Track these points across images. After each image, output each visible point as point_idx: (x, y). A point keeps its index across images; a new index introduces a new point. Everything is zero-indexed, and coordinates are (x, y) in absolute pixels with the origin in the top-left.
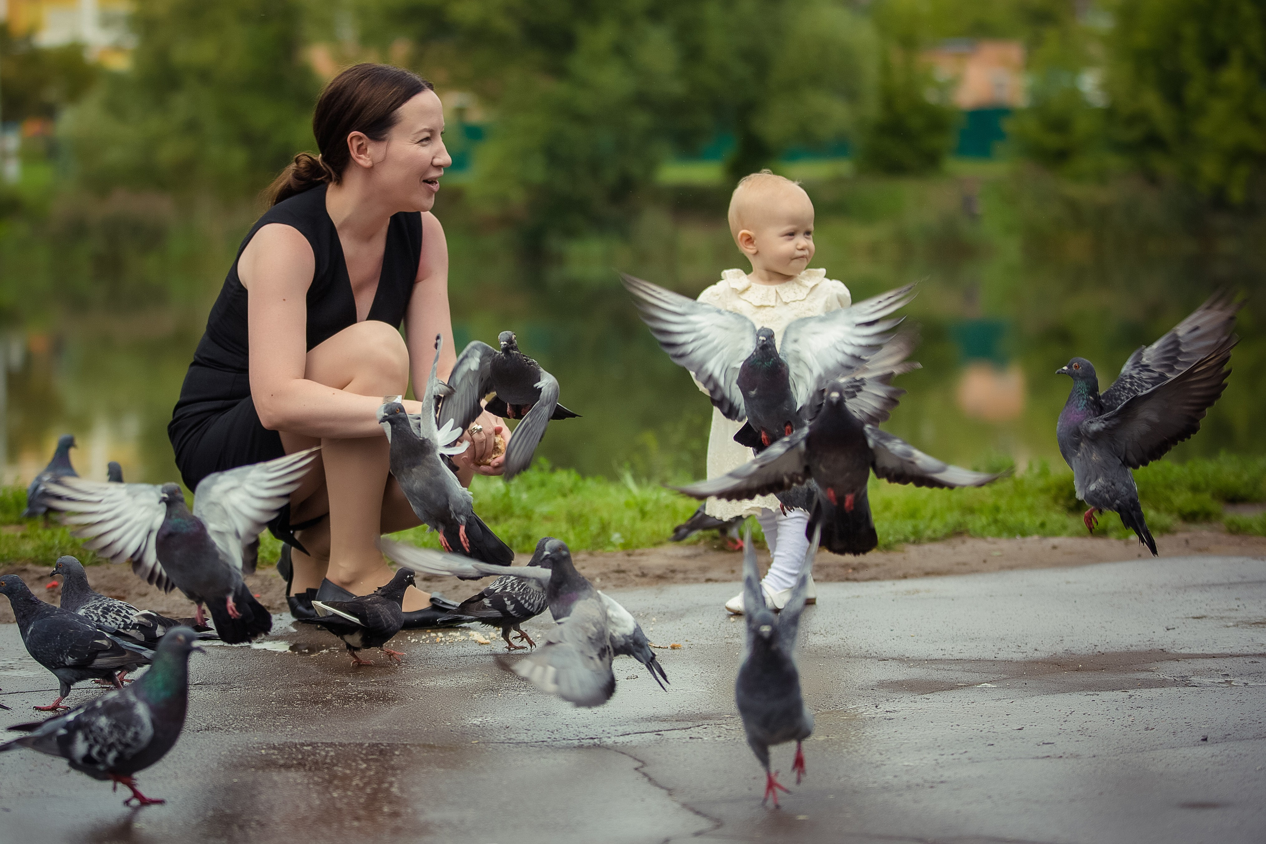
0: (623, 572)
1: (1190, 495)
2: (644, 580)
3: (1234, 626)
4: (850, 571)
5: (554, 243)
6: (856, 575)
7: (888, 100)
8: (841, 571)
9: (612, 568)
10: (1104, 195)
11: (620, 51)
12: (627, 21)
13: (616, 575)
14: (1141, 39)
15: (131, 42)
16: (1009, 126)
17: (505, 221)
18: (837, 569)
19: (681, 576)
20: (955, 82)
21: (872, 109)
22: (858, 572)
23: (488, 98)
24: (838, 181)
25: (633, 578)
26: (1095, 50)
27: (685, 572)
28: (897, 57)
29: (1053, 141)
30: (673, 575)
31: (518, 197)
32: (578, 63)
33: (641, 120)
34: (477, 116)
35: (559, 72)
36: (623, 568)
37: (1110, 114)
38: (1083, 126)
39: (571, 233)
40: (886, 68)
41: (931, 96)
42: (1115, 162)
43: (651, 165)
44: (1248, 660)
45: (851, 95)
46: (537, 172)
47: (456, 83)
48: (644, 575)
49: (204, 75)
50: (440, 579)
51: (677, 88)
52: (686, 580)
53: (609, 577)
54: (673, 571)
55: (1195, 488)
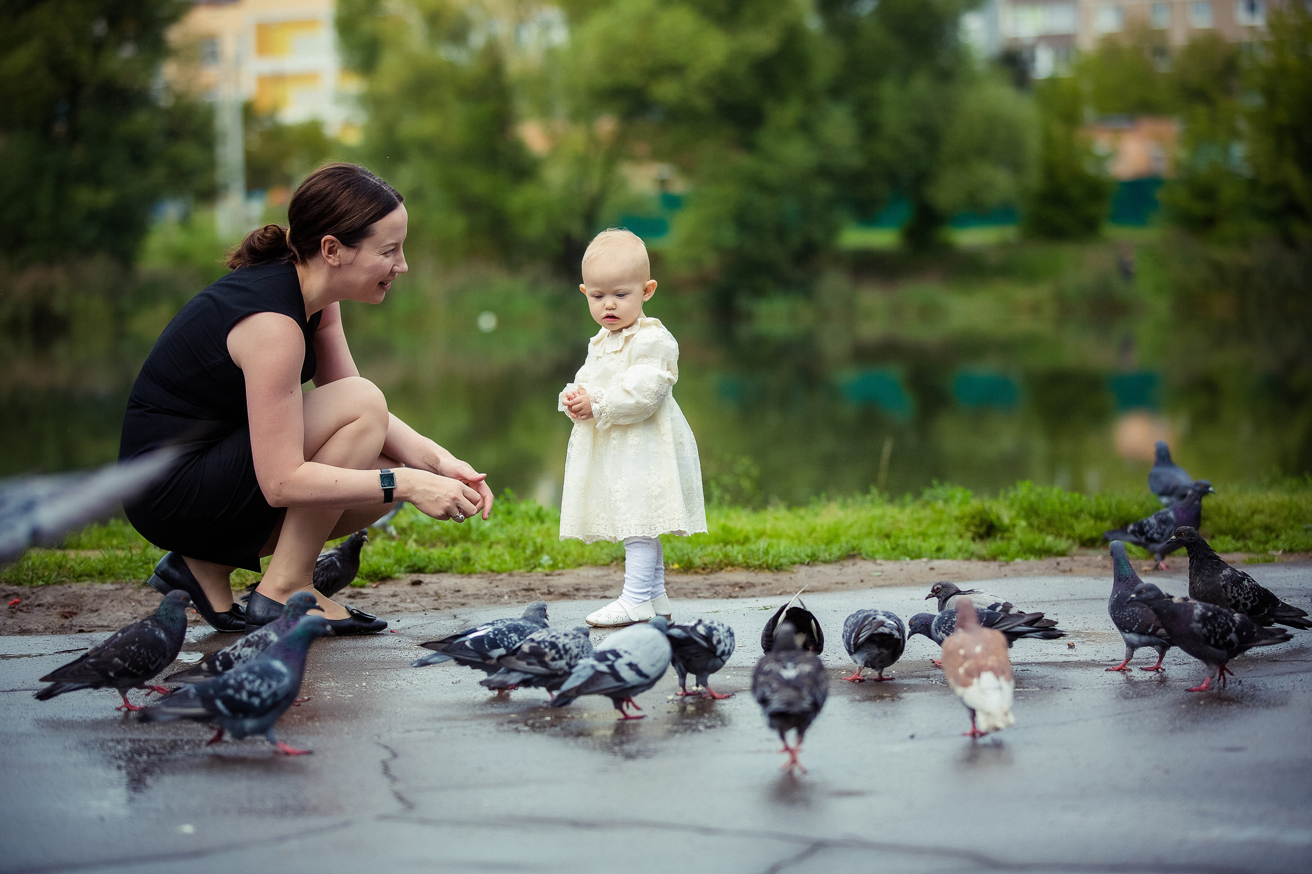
0: (533, 590)
1: (1091, 523)
2: (550, 597)
4: (737, 589)
5: (743, 302)
6: (743, 593)
7: (1050, 170)
8: (729, 590)
9: (522, 587)
10: (1245, 259)
11: (805, 127)
12: (810, 99)
13: (524, 593)
14: (1282, 116)
15: (361, 118)
16: (1160, 195)
17: (702, 281)
18: (727, 587)
19: (583, 593)
20: (1113, 155)
21: (1034, 179)
23: (686, 170)
24: (1004, 246)
25: (539, 595)
26: (1243, 125)
27: (588, 590)
28: (1058, 130)
29: (1199, 209)
30: (575, 593)
31: (711, 262)
32: (766, 138)
33: (823, 189)
34: (679, 186)
35: (749, 146)
36: (532, 587)
37: (1253, 184)
38: (1229, 194)
39: (759, 293)
40: (1048, 142)
41: (1089, 168)
42: (1257, 228)
43: (833, 230)
45: (1016, 167)
46: (729, 236)
47: (657, 156)
49: (427, 148)
50: (364, 596)
51: (854, 160)
52: (586, 597)
53: (517, 595)
54: (577, 590)
55: (1098, 517)
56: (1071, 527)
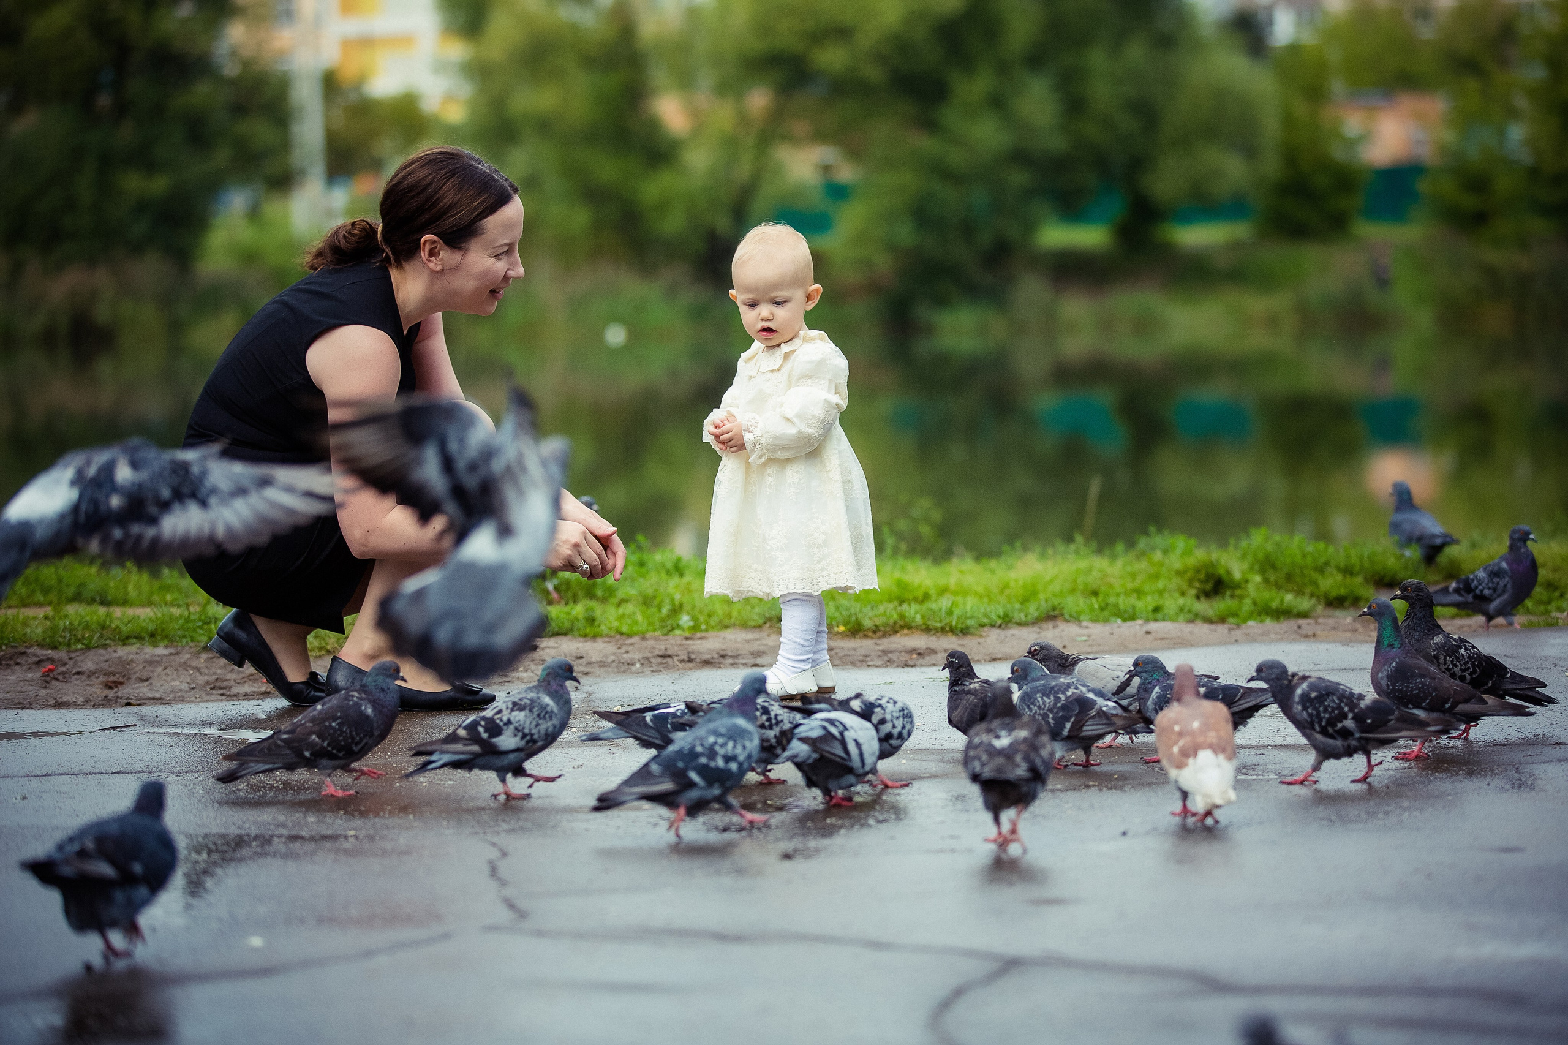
0: (670, 656)
1: (1339, 577)
2: (690, 665)
3: (1270, 716)
4: (915, 656)
5: (923, 312)
6: (921, 661)
7: (1291, 156)
8: (904, 657)
9: (657, 652)
10: (1523, 262)
11: (997, 103)
12: (1003, 69)
13: (660, 660)
15: (465, 90)
16: (1423, 186)
17: (873, 287)
18: (903, 654)
19: (730, 661)
20: (1366, 137)
21: (1271, 167)
22: (923, 658)
23: (855, 154)
24: (1236, 246)
25: (677, 663)
26: (1521, 102)
27: (736, 657)
28: (1300, 108)
29: (1469, 202)
31: (884, 264)
32: (950, 116)
33: (1018, 178)
34: (846, 173)
35: (930, 125)
36: (669, 652)
37: (1534, 173)
38: (1504, 184)
39: (941, 301)
40: (1288, 121)
41: (1337, 153)
42: (1538, 226)
43: (1030, 227)
44: (1254, 751)
45: (1250, 151)
46: (905, 234)
47: (820, 136)
48: (690, 660)
49: (544, 126)
51: (1057, 143)
52: (734, 665)
53: (651, 662)
54: (723, 656)
55: (1348, 571)
56: (1315, 583)
